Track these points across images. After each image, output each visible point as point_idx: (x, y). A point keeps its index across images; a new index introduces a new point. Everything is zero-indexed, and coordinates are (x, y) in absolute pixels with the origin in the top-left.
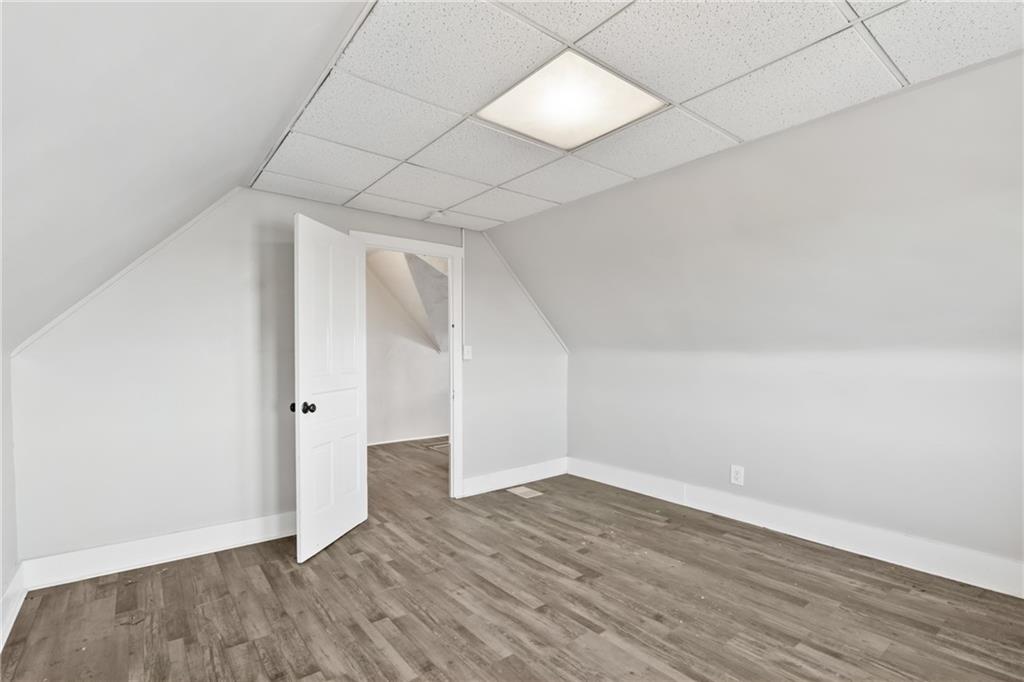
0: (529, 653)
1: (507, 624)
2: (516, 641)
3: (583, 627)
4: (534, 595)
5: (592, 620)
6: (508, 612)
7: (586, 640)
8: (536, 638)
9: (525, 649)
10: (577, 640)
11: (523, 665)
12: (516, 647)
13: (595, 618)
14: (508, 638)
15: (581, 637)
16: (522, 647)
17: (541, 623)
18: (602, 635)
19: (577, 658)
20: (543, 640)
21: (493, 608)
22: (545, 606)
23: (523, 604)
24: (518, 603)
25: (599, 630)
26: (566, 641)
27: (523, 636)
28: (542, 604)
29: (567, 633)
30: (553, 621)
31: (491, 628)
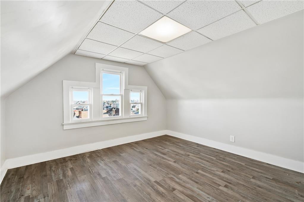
0: (174, 176)
1: (184, 184)
2: (179, 179)
3: (160, 183)
4: (178, 196)
5: (157, 185)
6: (184, 188)
7: (159, 179)
8: (173, 179)
9: (176, 177)
10: (162, 179)
11: (175, 173)
12: (178, 177)
13: (155, 186)
14: (181, 180)
15: (161, 179)
16: (177, 177)
17: (173, 185)
18: (155, 180)
19: (163, 174)
20: (172, 179)
21: (191, 190)
22: (173, 191)
23: (181, 192)
24: (183, 193)
25: (156, 182)
26: (165, 179)
27: (178, 180)
28: (174, 192)
29: (165, 181)
30: (169, 185)
31: (188, 183)
